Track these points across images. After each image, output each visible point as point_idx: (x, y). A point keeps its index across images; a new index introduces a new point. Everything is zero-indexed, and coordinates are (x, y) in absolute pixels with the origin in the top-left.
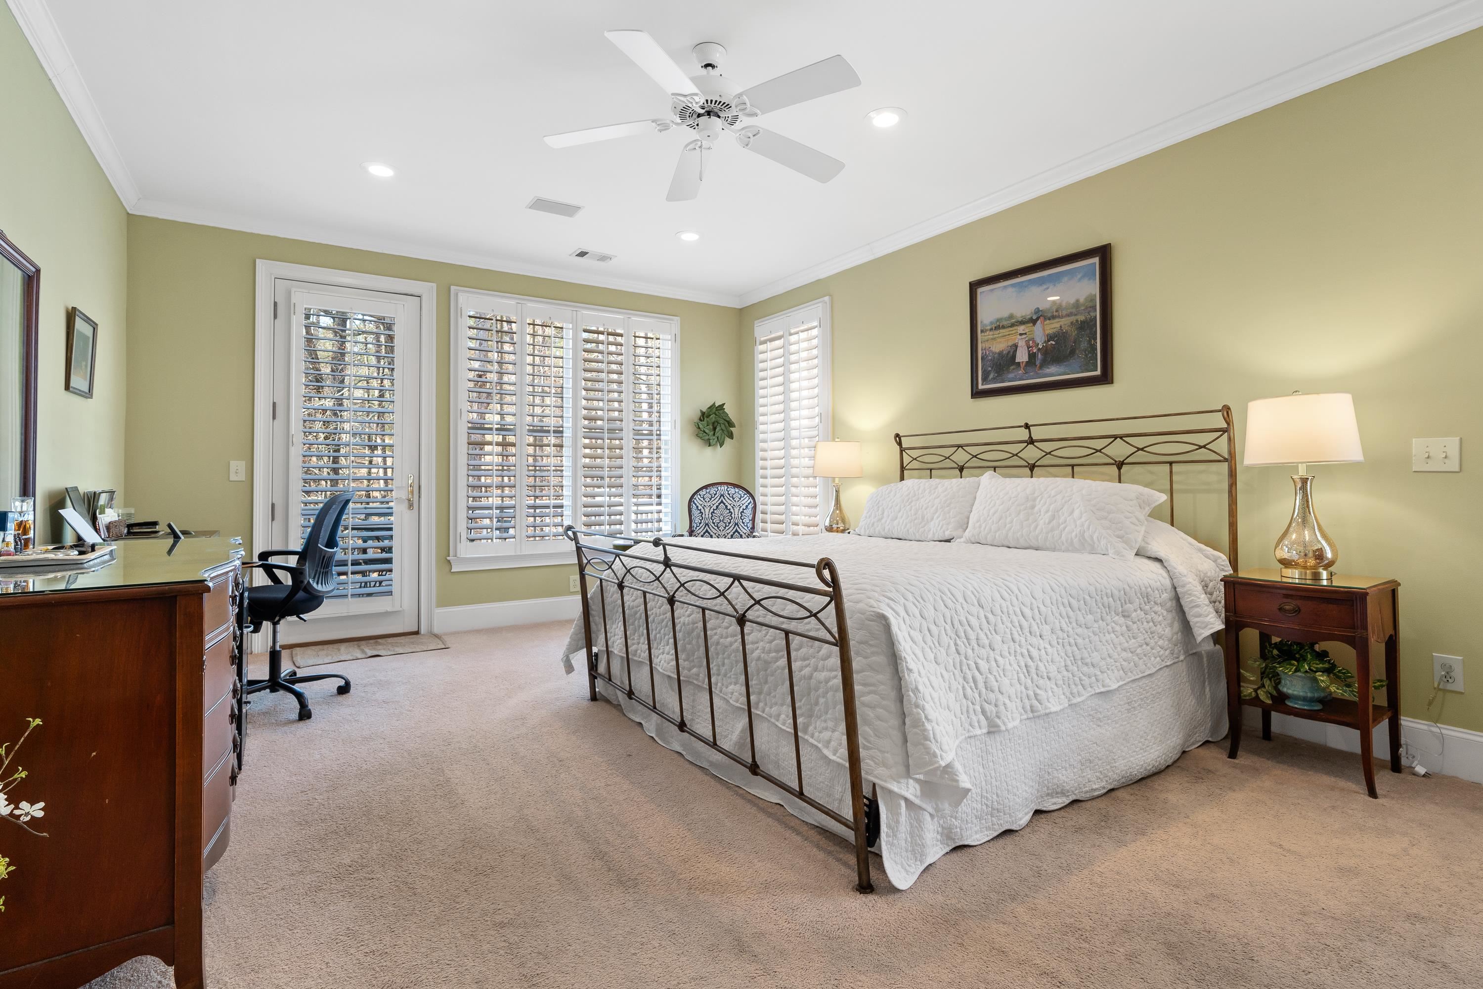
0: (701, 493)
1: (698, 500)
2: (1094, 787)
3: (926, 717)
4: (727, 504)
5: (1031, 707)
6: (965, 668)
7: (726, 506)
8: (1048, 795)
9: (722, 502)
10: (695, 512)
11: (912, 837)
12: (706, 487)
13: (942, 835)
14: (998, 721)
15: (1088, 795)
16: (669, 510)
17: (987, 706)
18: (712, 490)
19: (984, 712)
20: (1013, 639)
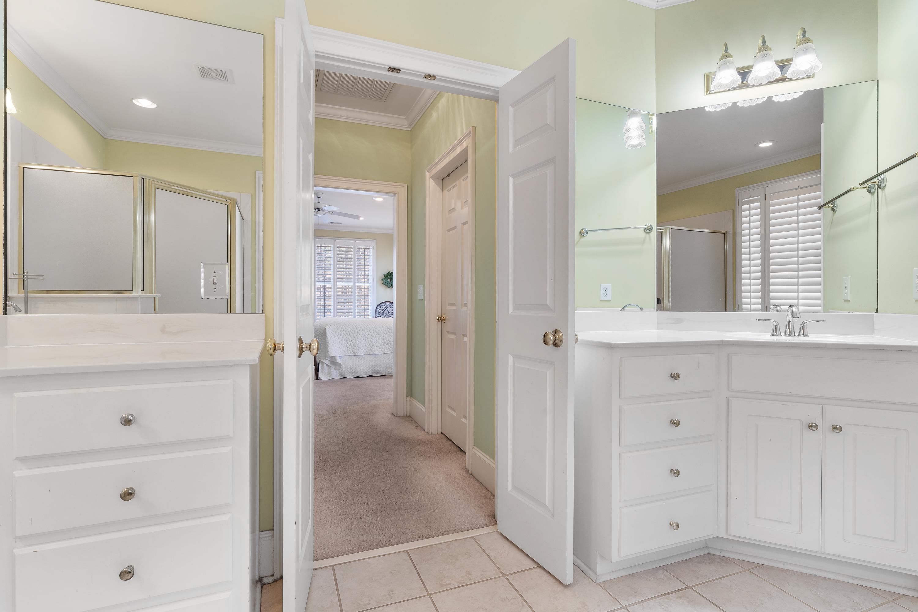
0: (380, 305)
1: (378, 308)
2: (390, 373)
3: (329, 347)
4: (388, 309)
5: (369, 352)
6: (348, 341)
7: (388, 310)
8: (375, 372)
9: (386, 308)
10: (378, 312)
11: (329, 372)
12: (382, 303)
13: (340, 374)
14: (356, 353)
15: (388, 375)
16: (371, 311)
17: (353, 350)
18: (384, 304)
19: (352, 351)
20: (365, 337)
